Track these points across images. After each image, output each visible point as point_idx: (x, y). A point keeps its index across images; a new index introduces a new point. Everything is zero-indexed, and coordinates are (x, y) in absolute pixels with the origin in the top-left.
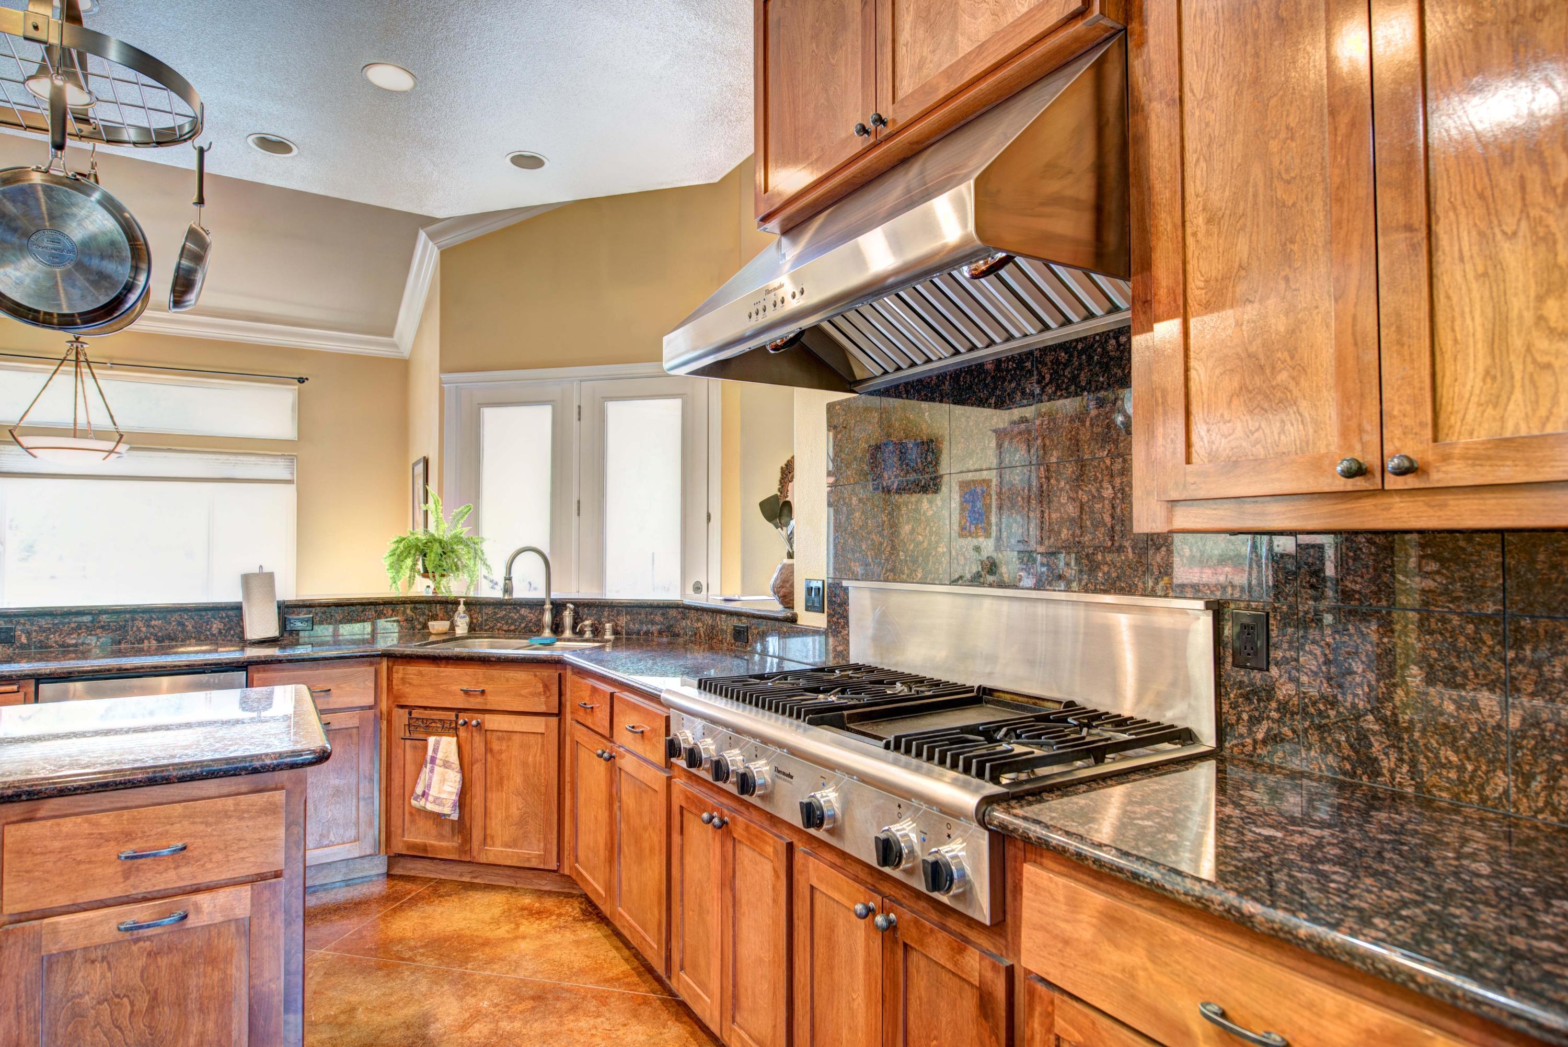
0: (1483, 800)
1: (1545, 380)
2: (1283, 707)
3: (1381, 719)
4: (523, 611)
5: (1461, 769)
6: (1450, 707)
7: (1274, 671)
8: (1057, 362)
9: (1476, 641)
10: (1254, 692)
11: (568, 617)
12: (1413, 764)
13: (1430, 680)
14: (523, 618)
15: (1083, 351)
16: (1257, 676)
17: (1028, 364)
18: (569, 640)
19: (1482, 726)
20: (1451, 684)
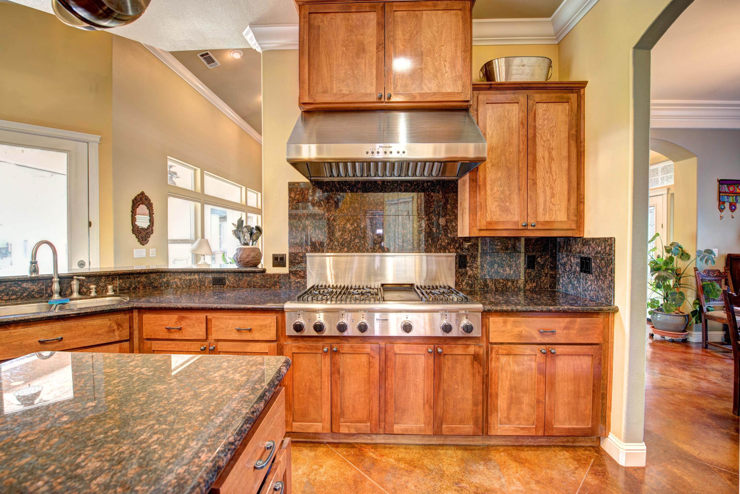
0: (506, 288)
1: (551, 212)
2: (469, 277)
3: (489, 275)
4: (25, 285)
5: (503, 283)
6: (502, 271)
7: (468, 269)
8: (407, 186)
9: (506, 258)
10: (463, 274)
11: (75, 285)
12: (495, 283)
13: (498, 267)
14: (26, 289)
15: (416, 184)
16: (464, 270)
17: (396, 185)
18: (76, 299)
19: (507, 274)
20: (502, 267)
